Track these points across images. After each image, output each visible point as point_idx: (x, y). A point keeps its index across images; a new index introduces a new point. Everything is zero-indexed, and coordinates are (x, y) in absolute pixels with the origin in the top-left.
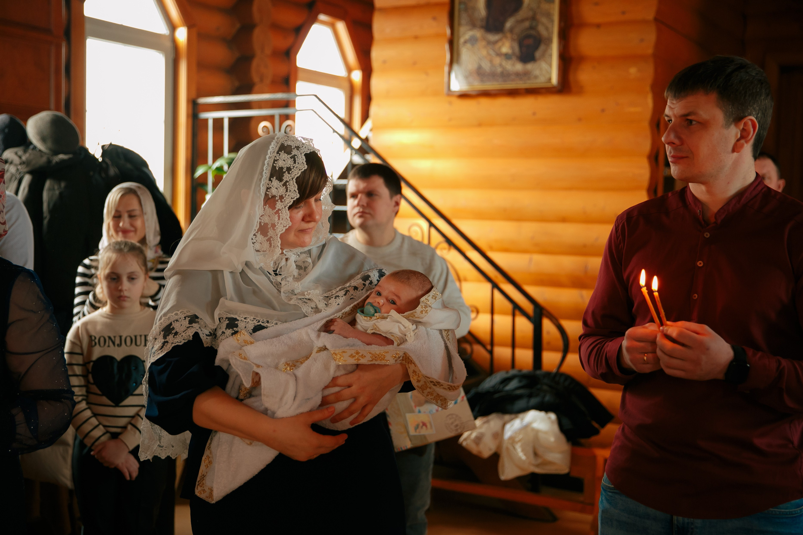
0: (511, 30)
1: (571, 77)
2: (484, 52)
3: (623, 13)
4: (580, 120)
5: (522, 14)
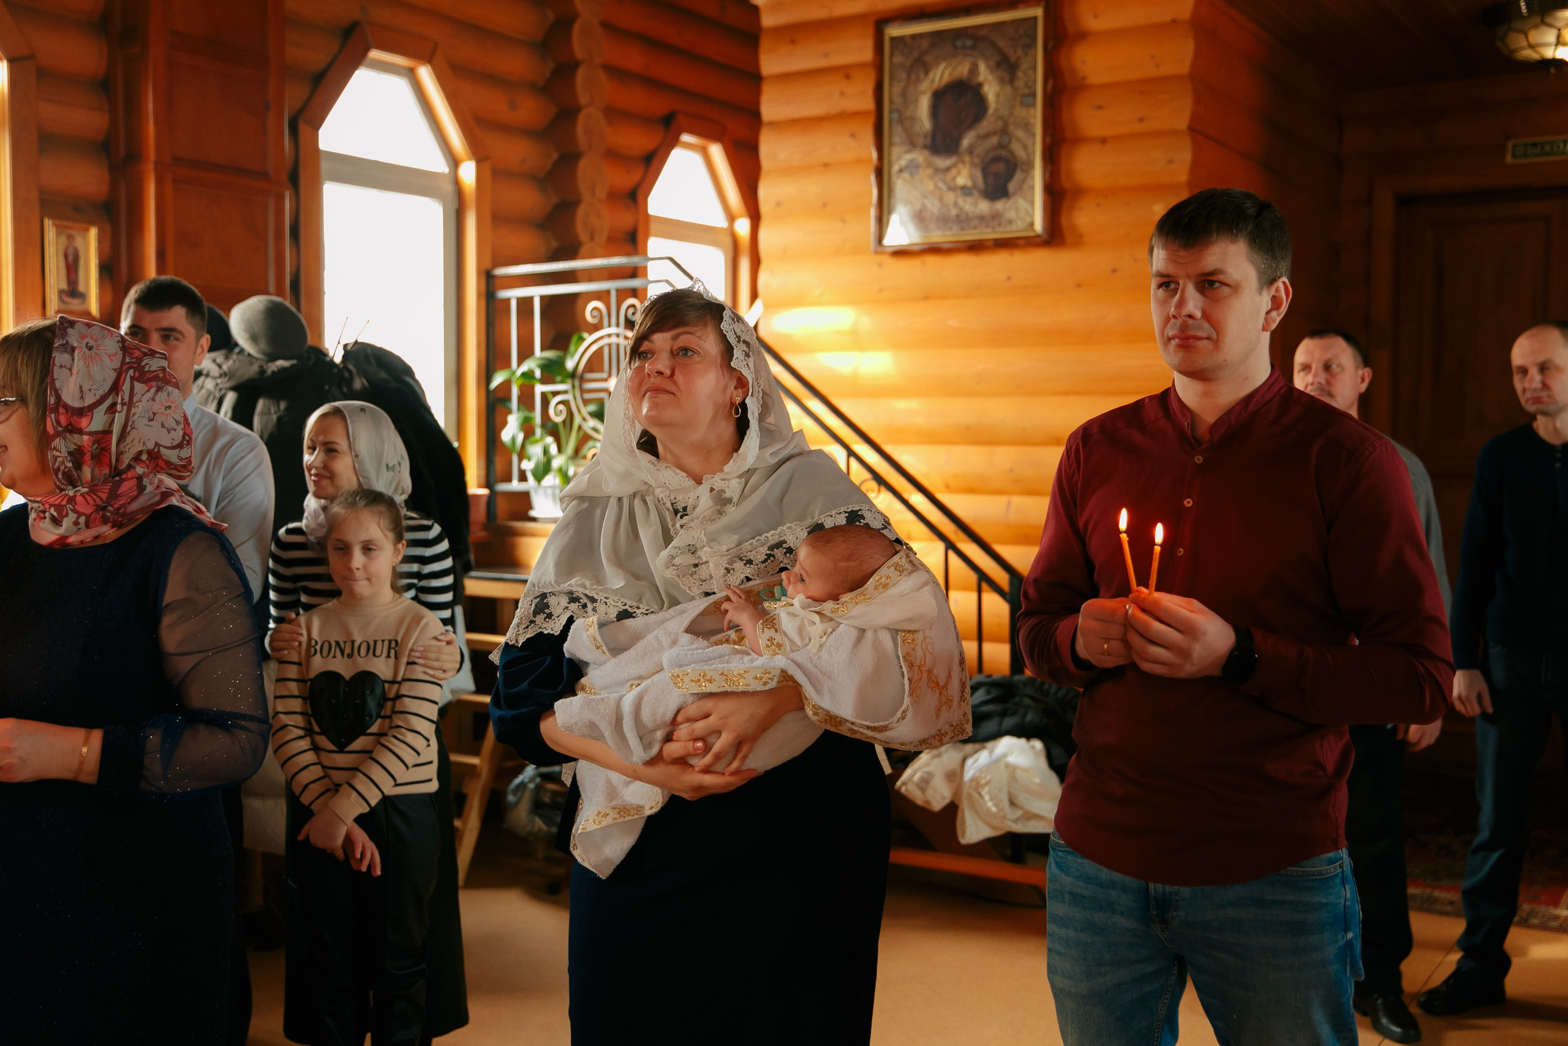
0: (971, 151)
1: (1064, 221)
2: (930, 186)
3: (1141, 120)
4: (1079, 286)
5: (985, 125)
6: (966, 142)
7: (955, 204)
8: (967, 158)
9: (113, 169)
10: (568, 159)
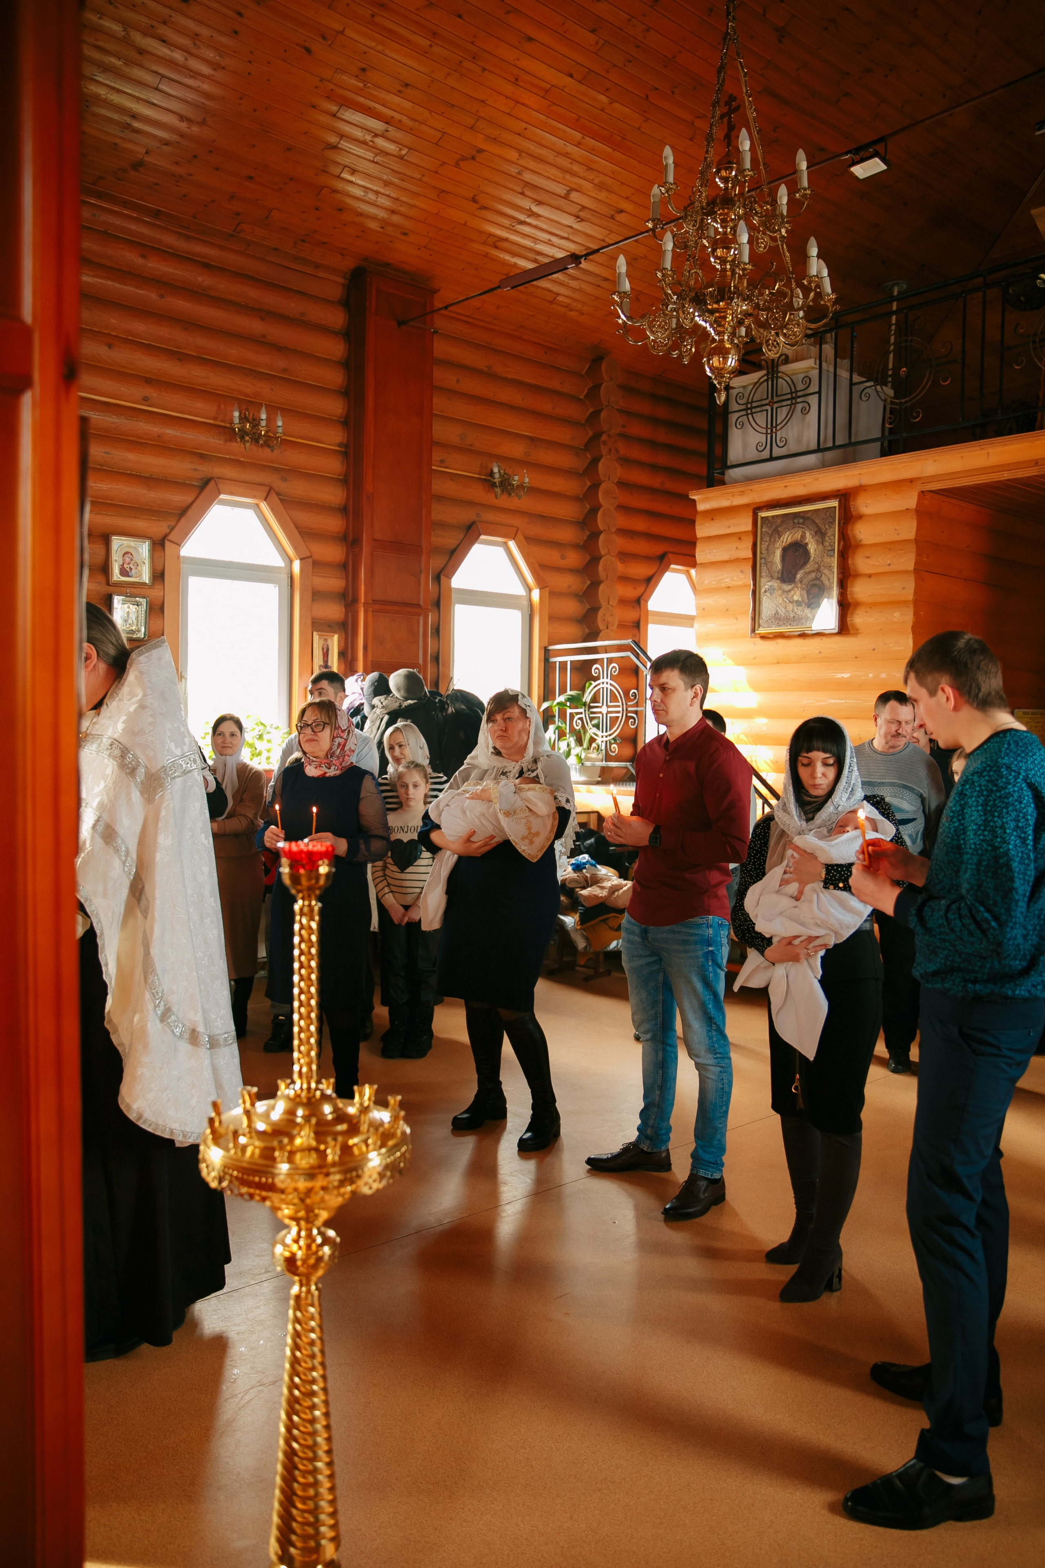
0: (802, 581)
1: (849, 622)
2: (780, 600)
3: (889, 565)
4: (856, 657)
5: (809, 567)
6: (798, 576)
7: (793, 611)
8: (799, 585)
9: (346, 606)
10: (595, 584)
